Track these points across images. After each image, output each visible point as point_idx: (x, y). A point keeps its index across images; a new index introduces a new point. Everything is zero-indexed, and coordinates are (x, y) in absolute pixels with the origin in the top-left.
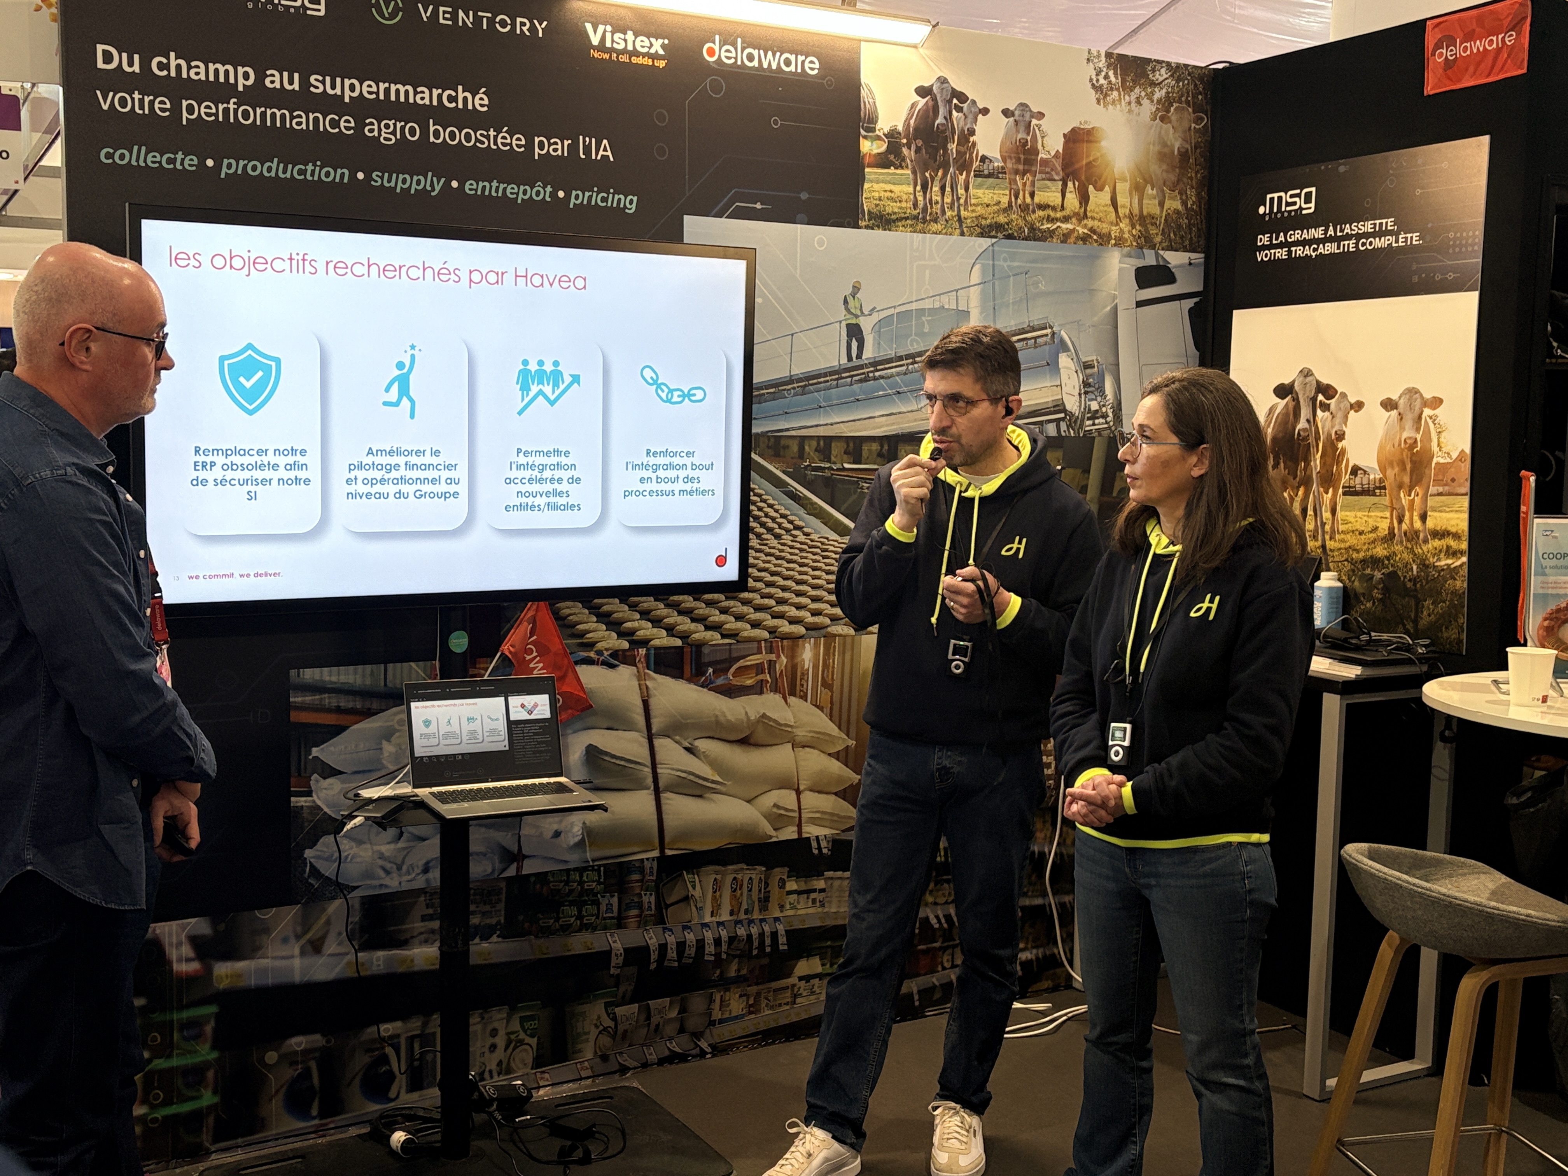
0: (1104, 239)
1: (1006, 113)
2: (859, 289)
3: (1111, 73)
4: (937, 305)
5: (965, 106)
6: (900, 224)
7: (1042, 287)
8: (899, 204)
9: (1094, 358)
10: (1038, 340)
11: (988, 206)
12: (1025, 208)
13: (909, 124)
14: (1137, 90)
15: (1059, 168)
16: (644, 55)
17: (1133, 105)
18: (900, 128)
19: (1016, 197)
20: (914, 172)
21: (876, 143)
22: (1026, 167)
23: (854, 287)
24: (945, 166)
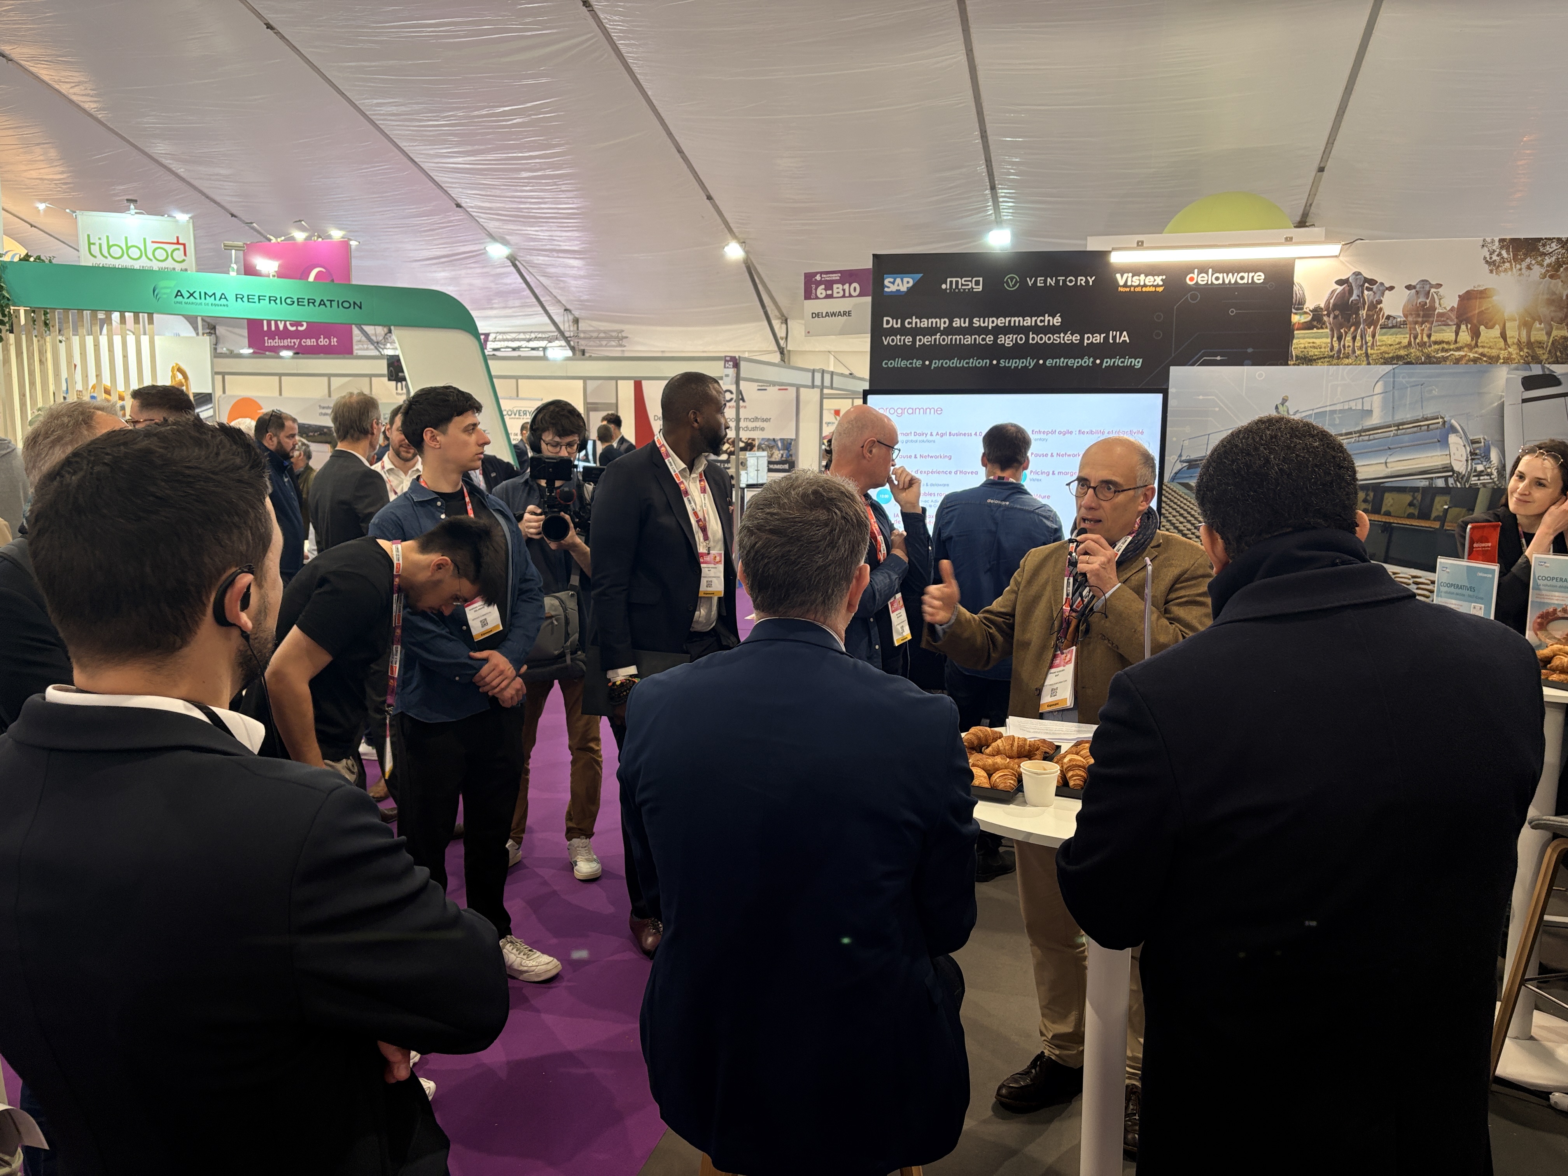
0: (1493, 360)
1: (1409, 287)
2: (1286, 400)
3: (1504, 252)
4: (1346, 407)
5: (1375, 287)
6: (1319, 361)
7: (1435, 393)
8: (1319, 350)
9: (1481, 437)
10: (1430, 426)
11: (1391, 345)
12: (1423, 344)
13: (1329, 303)
14: (1528, 260)
15: (1454, 317)
16: (1150, 286)
17: (1524, 271)
18: (1322, 306)
19: (1415, 338)
20: (1332, 330)
21: (1303, 316)
22: (1425, 319)
23: (1283, 399)
24: (1357, 324)
